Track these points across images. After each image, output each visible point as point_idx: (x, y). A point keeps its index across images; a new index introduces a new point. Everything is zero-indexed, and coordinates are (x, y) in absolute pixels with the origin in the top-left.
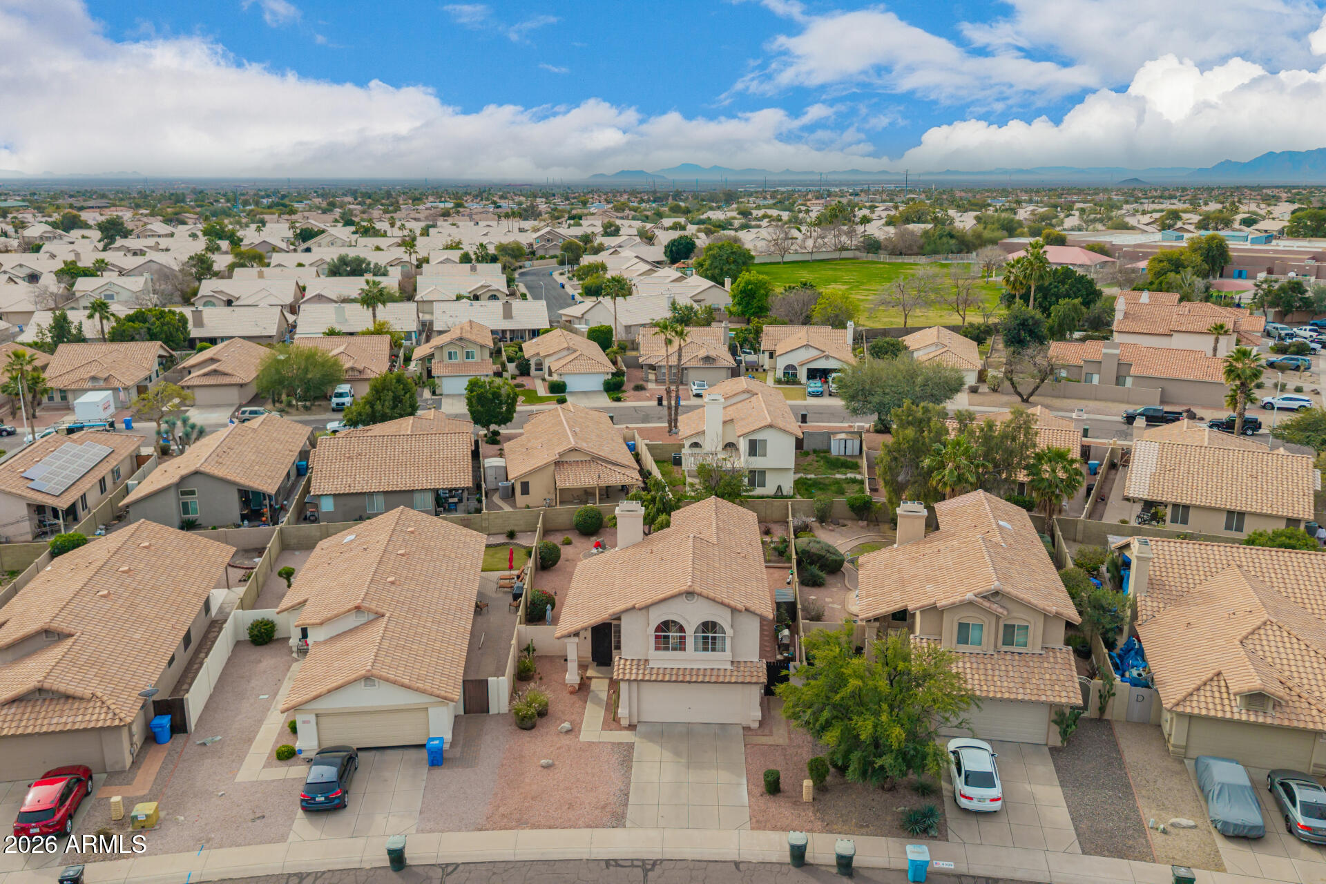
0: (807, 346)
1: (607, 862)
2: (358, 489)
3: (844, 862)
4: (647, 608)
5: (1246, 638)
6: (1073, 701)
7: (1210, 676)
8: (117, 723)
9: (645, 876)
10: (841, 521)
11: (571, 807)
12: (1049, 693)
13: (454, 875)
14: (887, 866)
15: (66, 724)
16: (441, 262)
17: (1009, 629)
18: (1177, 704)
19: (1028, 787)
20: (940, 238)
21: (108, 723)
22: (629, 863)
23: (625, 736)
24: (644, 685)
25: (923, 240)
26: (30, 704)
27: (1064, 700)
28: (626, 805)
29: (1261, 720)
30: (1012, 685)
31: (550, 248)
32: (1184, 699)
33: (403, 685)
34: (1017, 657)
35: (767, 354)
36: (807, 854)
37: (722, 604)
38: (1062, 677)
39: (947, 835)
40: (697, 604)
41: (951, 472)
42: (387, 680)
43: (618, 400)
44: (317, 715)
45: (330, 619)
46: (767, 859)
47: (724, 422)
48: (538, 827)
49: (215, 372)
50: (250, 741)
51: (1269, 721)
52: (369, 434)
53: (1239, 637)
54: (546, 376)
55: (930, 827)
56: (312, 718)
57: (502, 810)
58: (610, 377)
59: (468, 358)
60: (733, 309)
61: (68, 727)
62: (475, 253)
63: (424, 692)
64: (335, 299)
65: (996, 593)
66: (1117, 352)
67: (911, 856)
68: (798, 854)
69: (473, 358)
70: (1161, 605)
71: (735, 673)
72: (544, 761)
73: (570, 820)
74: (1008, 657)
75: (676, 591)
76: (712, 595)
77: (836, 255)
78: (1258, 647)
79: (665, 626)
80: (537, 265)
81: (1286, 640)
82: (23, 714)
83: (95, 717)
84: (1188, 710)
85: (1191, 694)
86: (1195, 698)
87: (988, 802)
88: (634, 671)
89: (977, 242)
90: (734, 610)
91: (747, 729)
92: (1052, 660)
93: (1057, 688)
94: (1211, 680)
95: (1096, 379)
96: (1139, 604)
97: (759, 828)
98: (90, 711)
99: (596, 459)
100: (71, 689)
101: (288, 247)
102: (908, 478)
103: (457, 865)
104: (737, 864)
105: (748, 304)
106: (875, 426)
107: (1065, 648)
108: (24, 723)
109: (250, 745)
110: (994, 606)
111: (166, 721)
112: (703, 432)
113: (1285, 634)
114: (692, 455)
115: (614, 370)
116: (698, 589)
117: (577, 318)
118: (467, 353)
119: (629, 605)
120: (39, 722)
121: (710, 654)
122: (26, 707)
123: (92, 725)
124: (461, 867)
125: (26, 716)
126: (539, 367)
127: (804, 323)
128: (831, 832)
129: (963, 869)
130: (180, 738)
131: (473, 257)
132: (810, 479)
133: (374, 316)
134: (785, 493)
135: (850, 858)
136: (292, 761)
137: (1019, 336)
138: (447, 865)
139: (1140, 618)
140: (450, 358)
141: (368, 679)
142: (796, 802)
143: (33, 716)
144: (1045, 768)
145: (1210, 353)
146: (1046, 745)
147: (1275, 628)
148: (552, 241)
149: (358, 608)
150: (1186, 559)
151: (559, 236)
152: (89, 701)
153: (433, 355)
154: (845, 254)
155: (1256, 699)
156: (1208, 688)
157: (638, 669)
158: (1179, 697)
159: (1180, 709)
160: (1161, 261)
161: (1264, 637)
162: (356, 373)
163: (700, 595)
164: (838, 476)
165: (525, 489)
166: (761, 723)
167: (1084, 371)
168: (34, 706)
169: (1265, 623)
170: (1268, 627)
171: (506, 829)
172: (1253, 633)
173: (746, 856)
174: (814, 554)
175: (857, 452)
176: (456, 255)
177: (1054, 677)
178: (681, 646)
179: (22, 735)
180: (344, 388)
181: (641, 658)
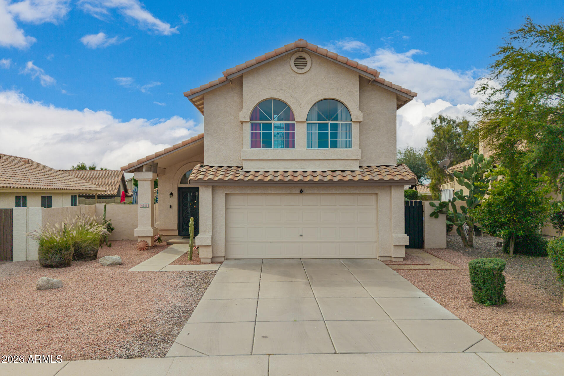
23: (207, 268)
37: (347, 67)
40: (310, 74)
79: (264, 112)
90: (362, 78)
91: (387, 261)
121: (329, 152)
157: (227, 173)
181: (234, 164)
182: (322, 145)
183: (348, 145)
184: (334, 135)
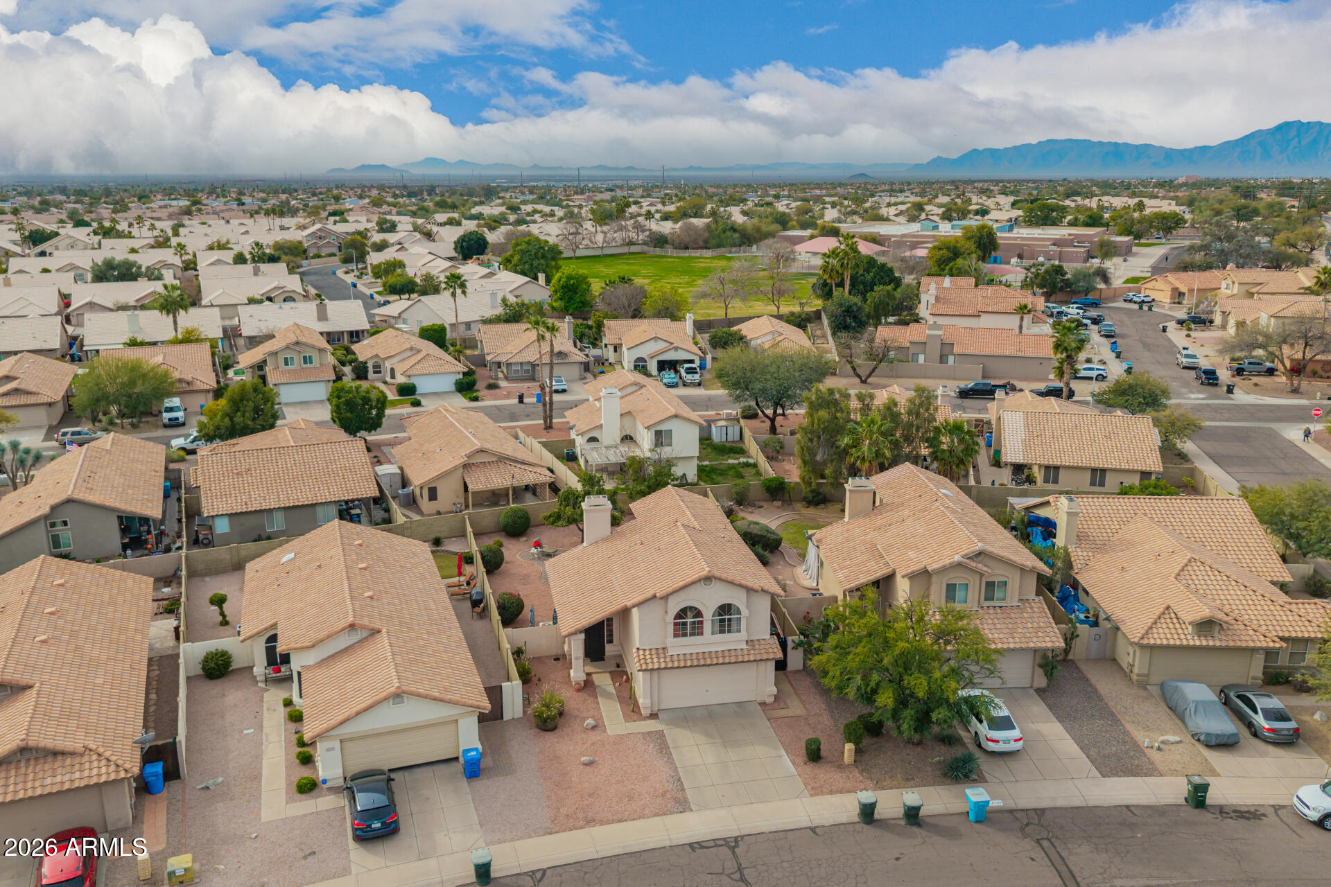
0: (656, 338)
1: (691, 845)
2: (255, 506)
3: (914, 812)
4: (666, 598)
5: (1178, 575)
6: (1057, 644)
7: (1162, 610)
8: (122, 775)
9: (734, 853)
10: (757, 503)
11: (630, 799)
12: (1035, 639)
13: (545, 880)
14: (945, 812)
15: (62, 783)
16: (212, 264)
17: (990, 585)
18: (1142, 638)
19: (1031, 725)
20: (724, 232)
21: (113, 777)
22: (712, 844)
23: (652, 725)
24: (665, 673)
25: (706, 234)
26: (13, 766)
27: (1049, 645)
28: (683, 790)
29: (1211, 643)
30: (1002, 636)
31: (322, 246)
32: (1147, 633)
33: (435, 699)
34: (999, 611)
35: (611, 348)
36: (876, 811)
37: (740, 586)
38: (1042, 625)
39: (984, 777)
40: (716, 587)
41: (869, 449)
42: (419, 695)
43: (476, 399)
44: (341, 741)
45: (322, 641)
46: (838, 821)
47: (621, 415)
48: (608, 823)
49: (16, 391)
50: (257, 778)
51: (1218, 643)
52: (237, 448)
53: (1173, 575)
54: (388, 379)
55: (970, 771)
56: (337, 744)
57: (564, 811)
58: (461, 376)
59: (305, 362)
60: (556, 304)
61: (66, 786)
62: (251, 253)
63: (456, 703)
64: (110, 305)
65: (980, 554)
66: (940, 333)
67: (974, 799)
68: (868, 812)
69: (311, 362)
70: (1090, 554)
71: (752, 652)
72: (584, 759)
73: (635, 811)
74: (991, 611)
75: (695, 577)
76: (730, 578)
77: (625, 250)
78: (1190, 582)
79: (682, 614)
80: (316, 264)
81: (1210, 573)
82: (7, 778)
83: (95, 772)
84: (1152, 642)
85: (1151, 628)
86: (1155, 630)
87: (1012, 742)
88: (655, 660)
89: (757, 235)
90: (749, 590)
91: (763, 704)
92: (1029, 610)
93: (1040, 634)
94: (1164, 613)
95: (921, 358)
96: (1072, 554)
97: (816, 795)
98: (87, 766)
99: (503, 459)
100: (60, 744)
101: (23, 251)
102: (825, 457)
103: (544, 871)
104: (813, 829)
105: (571, 299)
106: (743, 412)
107: (1037, 599)
108: (11, 788)
109: (260, 782)
110: (980, 566)
111: (158, 768)
112: (601, 426)
113: (1208, 568)
114: (592, 449)
115: (466, 370)
116: (717, 574)
117: (393, 317)
118: (305, 358)
119: (649, 594)
120: (29, 785)
121: (726, 636)
122: (8, 770)
123: (94, 781)
124: (549, 873)
125: (12, 780)
126: (377, 369)
127: (634, 317)
128: (883, 788)
129: (1011, 805)
130: (175, 785)
131: (248, 256)
132: (706, 466)
133: (175, 323)
134: (689, 481)
135: (918, 809)
136: (316, 792)
137: (845, 321)
138: (534, 872)
139: (1075, 567)
140: (286, 364)
141: (398, 696)
142: (841, 766)
143: (20, 779)
144: (1038, 708)
145: (1017, 332)
146: (1031, 687)
147: (1199, 564)
148: (325, 239)
149: (352, 626)
150: (1100, 511)
151: (331, 233)
152: (82, 755)
153: (265, 361)
154: (634, 249)
155: (1206, 626)
156: (1163, 621)
157: (658, 658)
158: (1143, 631)
159: (1145, 642)
160: (940, 249)
161: (1192, 573)
162: (184, 385)
163: (719, 579)
164: (731, 461)
165: (433, 494)
166: (776, 697)
167: (911, 352)
168: (17, 768)
169: (1190, 561)
170: (1193, 564)
171: (576, 829)
172: (1182, 570)
173: (817, 822)
174: (756, 535)
175: (737, 438)
176: (228, 256)
177: (1036, 625)
178: (697, 629)
179: (12, 802)
180: (176, 402)
181: (659, 646)
182: (722, 632)
183: (739, 631)
184: (729, 625)
